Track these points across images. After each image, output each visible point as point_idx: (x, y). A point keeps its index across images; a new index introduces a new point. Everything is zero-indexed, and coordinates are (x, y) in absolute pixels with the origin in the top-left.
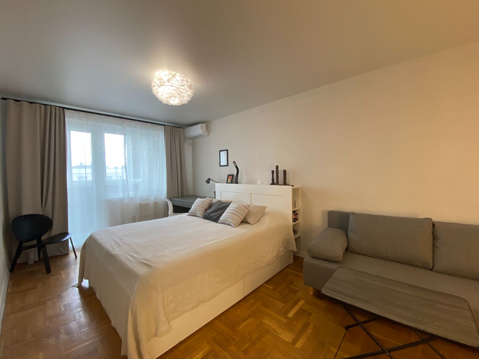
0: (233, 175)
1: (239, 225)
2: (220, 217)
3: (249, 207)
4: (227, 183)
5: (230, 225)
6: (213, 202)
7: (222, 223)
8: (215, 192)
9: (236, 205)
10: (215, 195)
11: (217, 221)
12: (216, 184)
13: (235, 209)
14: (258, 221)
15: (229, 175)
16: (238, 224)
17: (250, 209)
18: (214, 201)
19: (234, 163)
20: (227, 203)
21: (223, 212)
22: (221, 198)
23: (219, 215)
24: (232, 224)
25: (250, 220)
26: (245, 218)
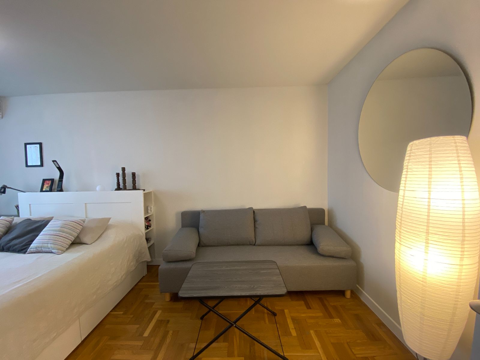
0: (52, 180)
1: (67, 249)
2: (31, 244)
3: (84, 222)
4: (42, 191)
5: (52, 252)
6: (14, 222)
7: (34, 253)
8: (17, 207)
9: (60, 222)
10: (18, 210)
11: (24, 251)
12: (20, 194)
13: (59, 228)
14: (99, 238)
15: (44, 181)
16: (65, 249)
17: (85, 225)
18: (16, 220)
19: (55, 162)
20: (44, 220)
21: (37, 236)
22: (31, 215)
23: (29, 242)
24: (53, 251)
25: (85, 239)
26: (78, 237)
